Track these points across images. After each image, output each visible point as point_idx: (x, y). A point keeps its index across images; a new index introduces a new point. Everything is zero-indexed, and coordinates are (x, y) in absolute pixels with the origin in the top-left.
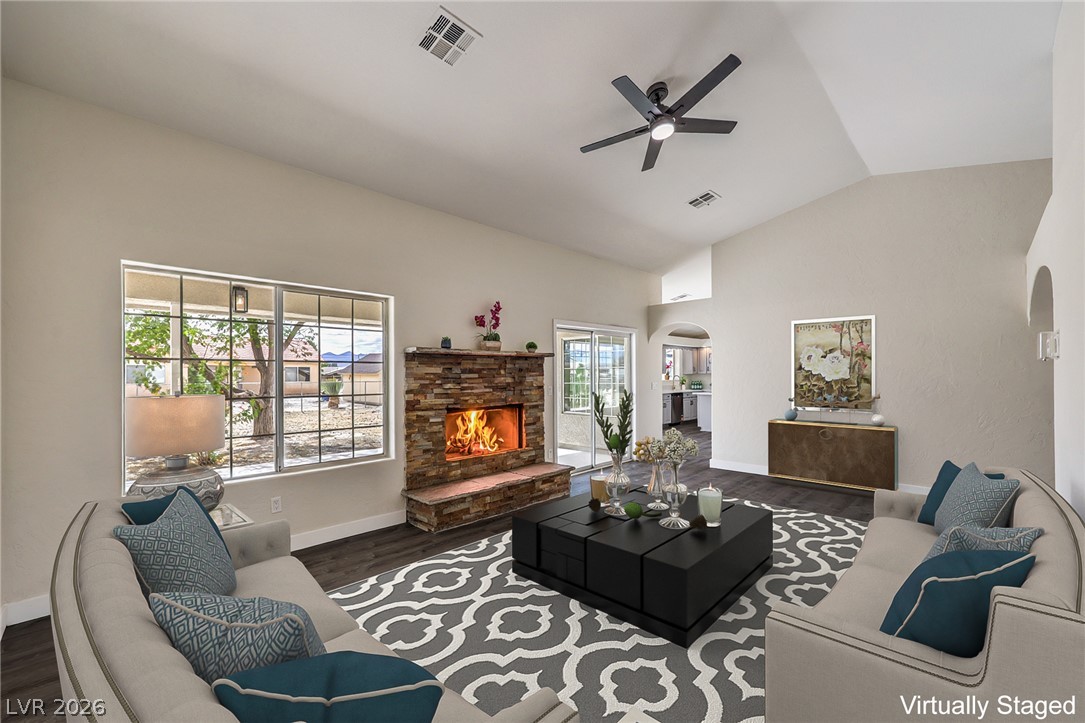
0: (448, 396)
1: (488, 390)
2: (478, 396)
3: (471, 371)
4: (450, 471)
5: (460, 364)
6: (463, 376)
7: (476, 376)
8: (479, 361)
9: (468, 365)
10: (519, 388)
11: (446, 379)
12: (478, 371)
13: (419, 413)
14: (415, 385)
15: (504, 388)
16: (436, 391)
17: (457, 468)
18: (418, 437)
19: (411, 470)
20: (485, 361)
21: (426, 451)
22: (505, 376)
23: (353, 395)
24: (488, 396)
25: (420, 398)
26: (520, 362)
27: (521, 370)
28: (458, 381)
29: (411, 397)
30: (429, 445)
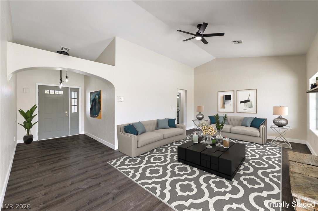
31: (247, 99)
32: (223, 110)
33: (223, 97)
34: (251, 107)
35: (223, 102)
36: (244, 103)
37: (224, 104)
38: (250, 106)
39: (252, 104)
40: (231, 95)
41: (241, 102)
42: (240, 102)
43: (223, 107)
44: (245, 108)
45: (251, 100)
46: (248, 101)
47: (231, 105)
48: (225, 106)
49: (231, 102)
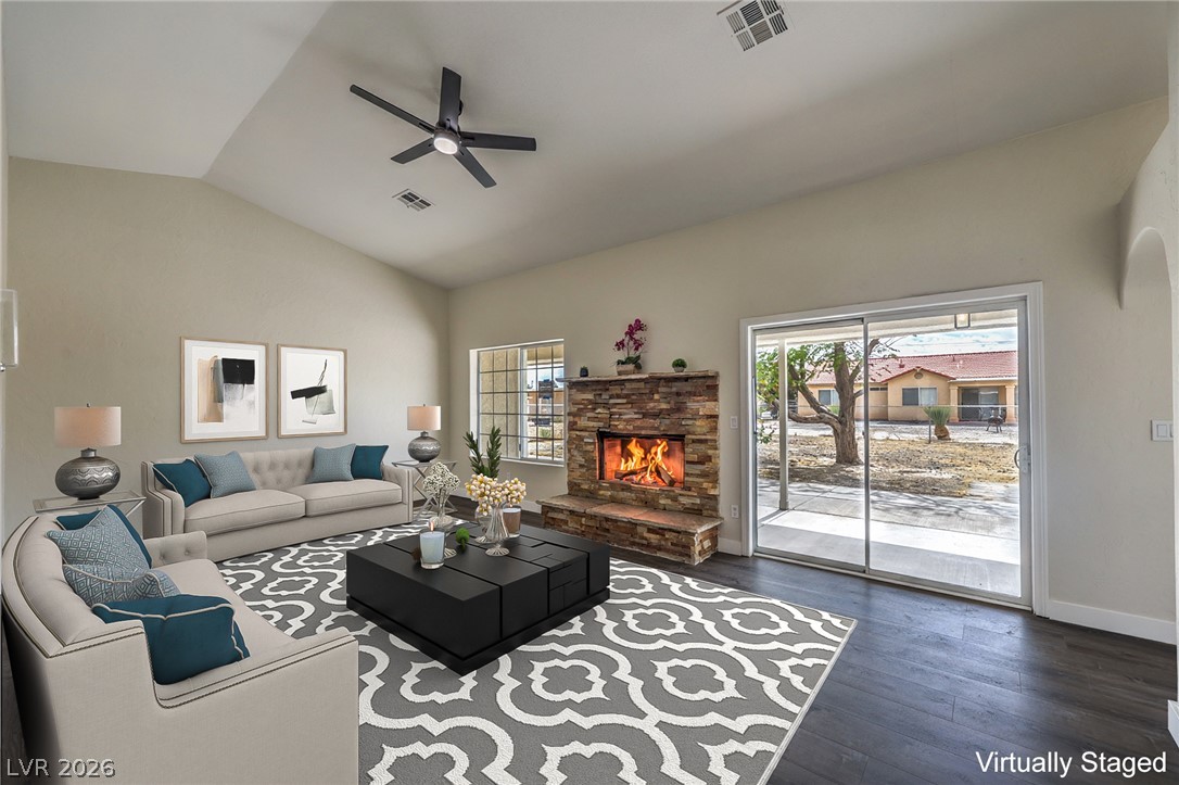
0: (600, 420)
1: (636, 416)
2: (628, 421)
3: (618, 397)
4: (599, 489)
5: (608, 390)
6: (612, 401)
7: (624, 401)
8: (628, 385)
9: (616, 390)
10: (677, 416)
11: (595, 405)
12: (627, 396)
13: (578, 433)
14: (574, 409)
15: (656, 415)
16: (589, 414)
17: (607, 489)
18: (575, 453)
19: (571, 478)
20: (635, 385)
21: (581, 466)
22: (658, 401)
23: (537, 415)
24: (638, 423)
25: (577, 419)
26: (678, 384)
27: (678, 394)
28: (606, 405)
29: (571, 418)
30: (582, 461)
31: (315, 384)
32: (213, 430)
33: (215, 369)
34: (330, 411)
35: (210, 388)
36: (307, 397)
37: (218, 399)
38: (325, 410)
39: (331, 402)
40: (253, 362)
41: (296, 394)
42: (292, 393)
43: (215, 415)
44: (309, 417)
45: (328, 388)
46: (319, 390)
47: (252, 404)
48: (226, 408)
49: (255, 392)
